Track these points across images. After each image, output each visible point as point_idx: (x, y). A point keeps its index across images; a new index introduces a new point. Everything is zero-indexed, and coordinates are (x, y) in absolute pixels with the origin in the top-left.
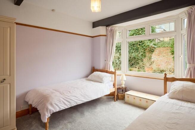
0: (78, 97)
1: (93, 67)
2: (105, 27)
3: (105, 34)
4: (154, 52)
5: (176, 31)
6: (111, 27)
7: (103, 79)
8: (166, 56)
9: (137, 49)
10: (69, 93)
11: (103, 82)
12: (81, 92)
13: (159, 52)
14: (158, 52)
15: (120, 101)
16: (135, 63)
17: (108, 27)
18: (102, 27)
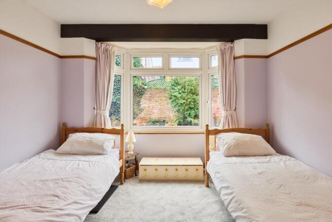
0: (82, 202)
1: (64, 124)
2: (95, 41)
3: (93, 55)
4: (144, 95)
5: (201, 69)
6: (105, 45)
7: (105, 146)
8: (160, 101)
9: (118, 88)
10: (56, 198)
11: (105, 153)
12: (83, 187)
13: (150, 95)
14: (148, 95)
15: (130, 180)
16: (115, 112)
17: (100, 43)
18: (87, 39)
